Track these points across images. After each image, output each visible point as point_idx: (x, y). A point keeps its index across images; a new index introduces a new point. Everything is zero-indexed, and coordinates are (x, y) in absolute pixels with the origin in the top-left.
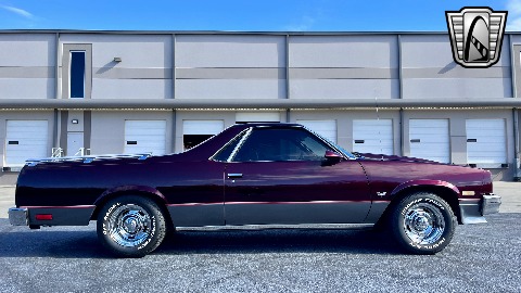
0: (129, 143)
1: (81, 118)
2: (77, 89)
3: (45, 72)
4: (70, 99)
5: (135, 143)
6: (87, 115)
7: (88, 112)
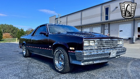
0: (120, 31)
1: (108, 25)
2: (107, 18)
3: (100, 15)
4: (105, 21)
5: (122, 31)
6: (109, 24)
7: (109, 23)
